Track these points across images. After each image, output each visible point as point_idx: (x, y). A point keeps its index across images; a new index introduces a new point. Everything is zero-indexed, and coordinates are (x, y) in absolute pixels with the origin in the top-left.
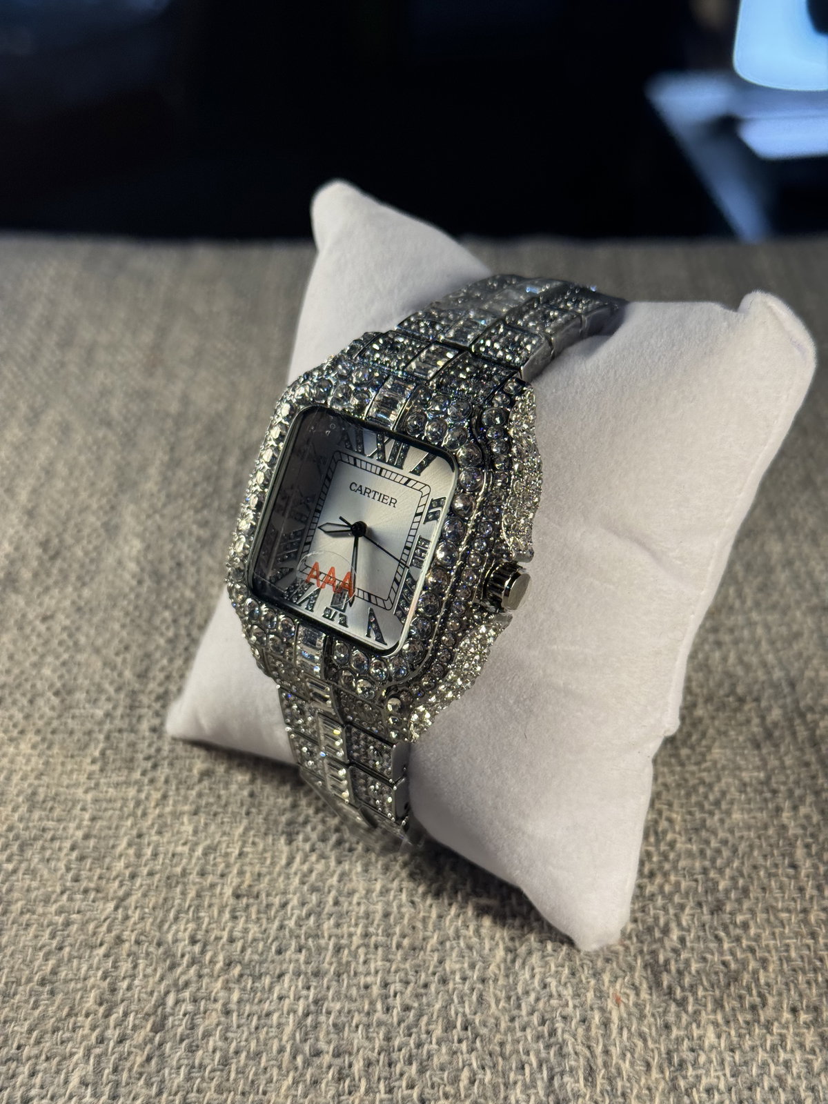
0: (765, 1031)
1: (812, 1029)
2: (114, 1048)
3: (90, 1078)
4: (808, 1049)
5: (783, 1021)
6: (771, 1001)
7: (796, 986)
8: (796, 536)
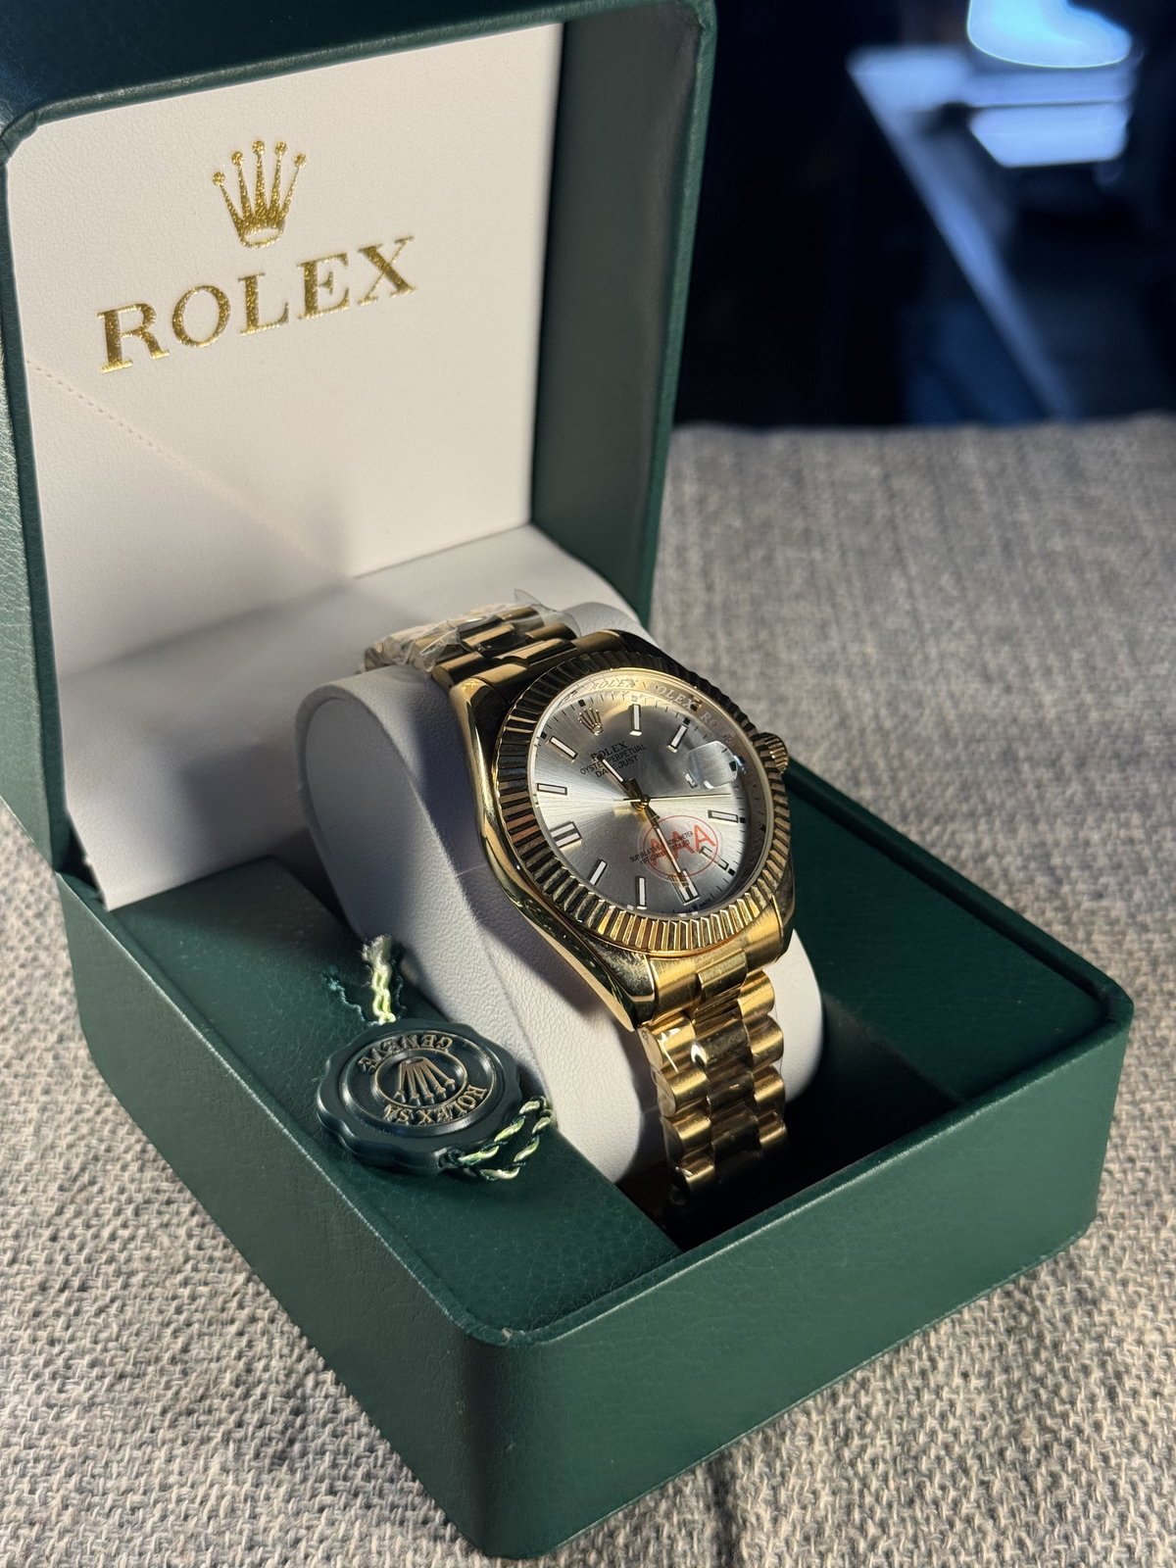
0: (934, 1397)
1: (983, 1395)
2: (253, 1434)
3: (231, 1465)
4: (977, 1414)
5: (954, 1385)
6: (942, 1365)
7: (968, 1349)
8: (991, 823)
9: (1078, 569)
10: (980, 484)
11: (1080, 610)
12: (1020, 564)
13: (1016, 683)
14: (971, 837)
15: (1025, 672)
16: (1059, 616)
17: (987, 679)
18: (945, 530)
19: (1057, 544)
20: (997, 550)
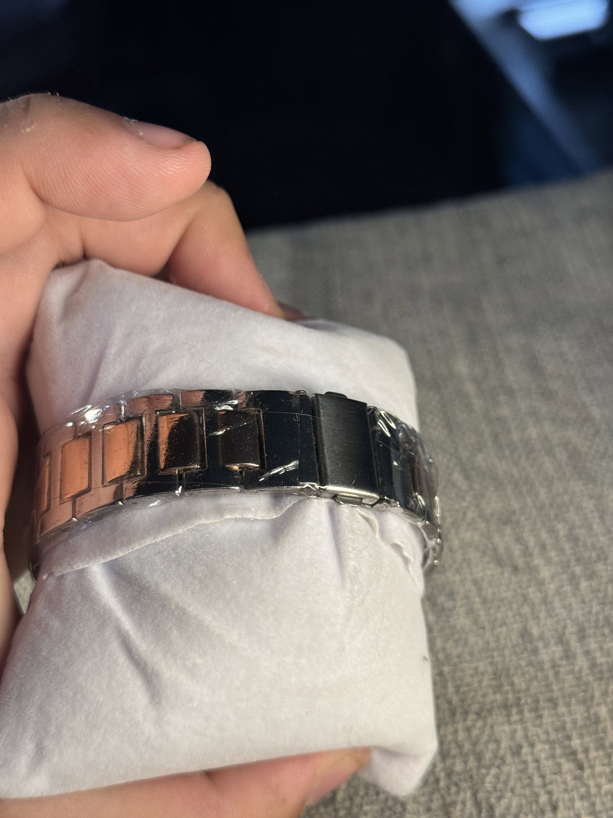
8: (521, 712)
9: (550, 452)
10: (470, 388)
11: (558, 486)
12: (507, 452)
13: (521, 563)
14: (506, 728)
15: (527, 553)
16: (543, 494)
17: (499, 561)
18: (450, 431)
19: (533, 432)
20: (490, 444)
